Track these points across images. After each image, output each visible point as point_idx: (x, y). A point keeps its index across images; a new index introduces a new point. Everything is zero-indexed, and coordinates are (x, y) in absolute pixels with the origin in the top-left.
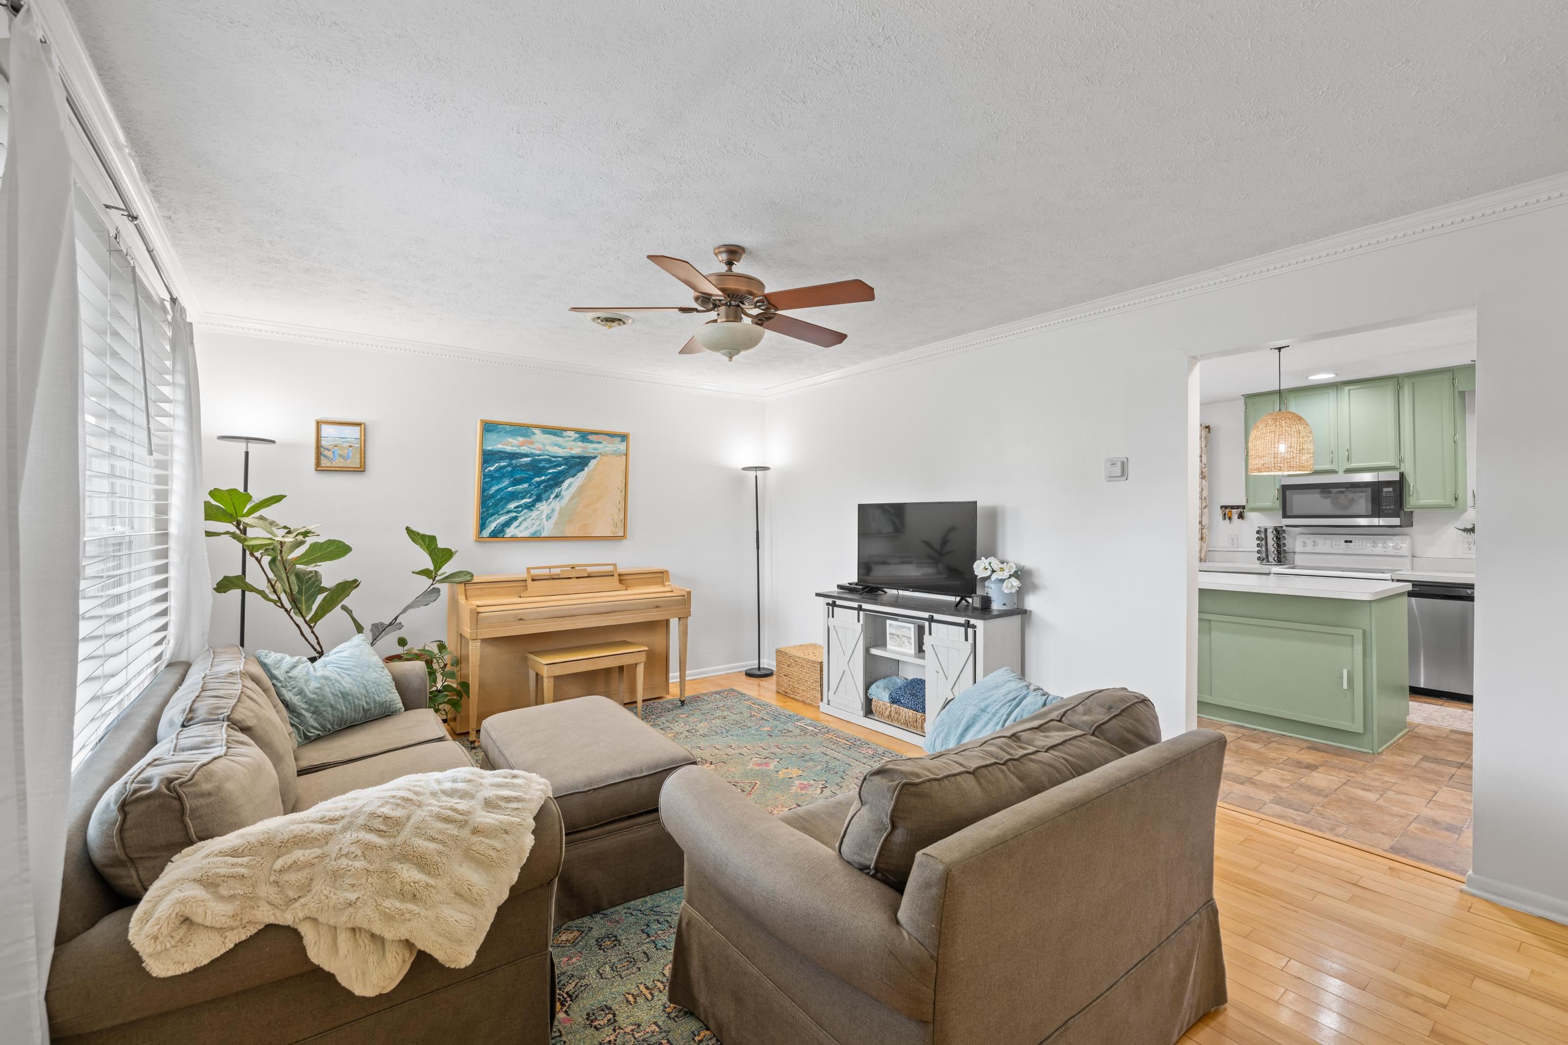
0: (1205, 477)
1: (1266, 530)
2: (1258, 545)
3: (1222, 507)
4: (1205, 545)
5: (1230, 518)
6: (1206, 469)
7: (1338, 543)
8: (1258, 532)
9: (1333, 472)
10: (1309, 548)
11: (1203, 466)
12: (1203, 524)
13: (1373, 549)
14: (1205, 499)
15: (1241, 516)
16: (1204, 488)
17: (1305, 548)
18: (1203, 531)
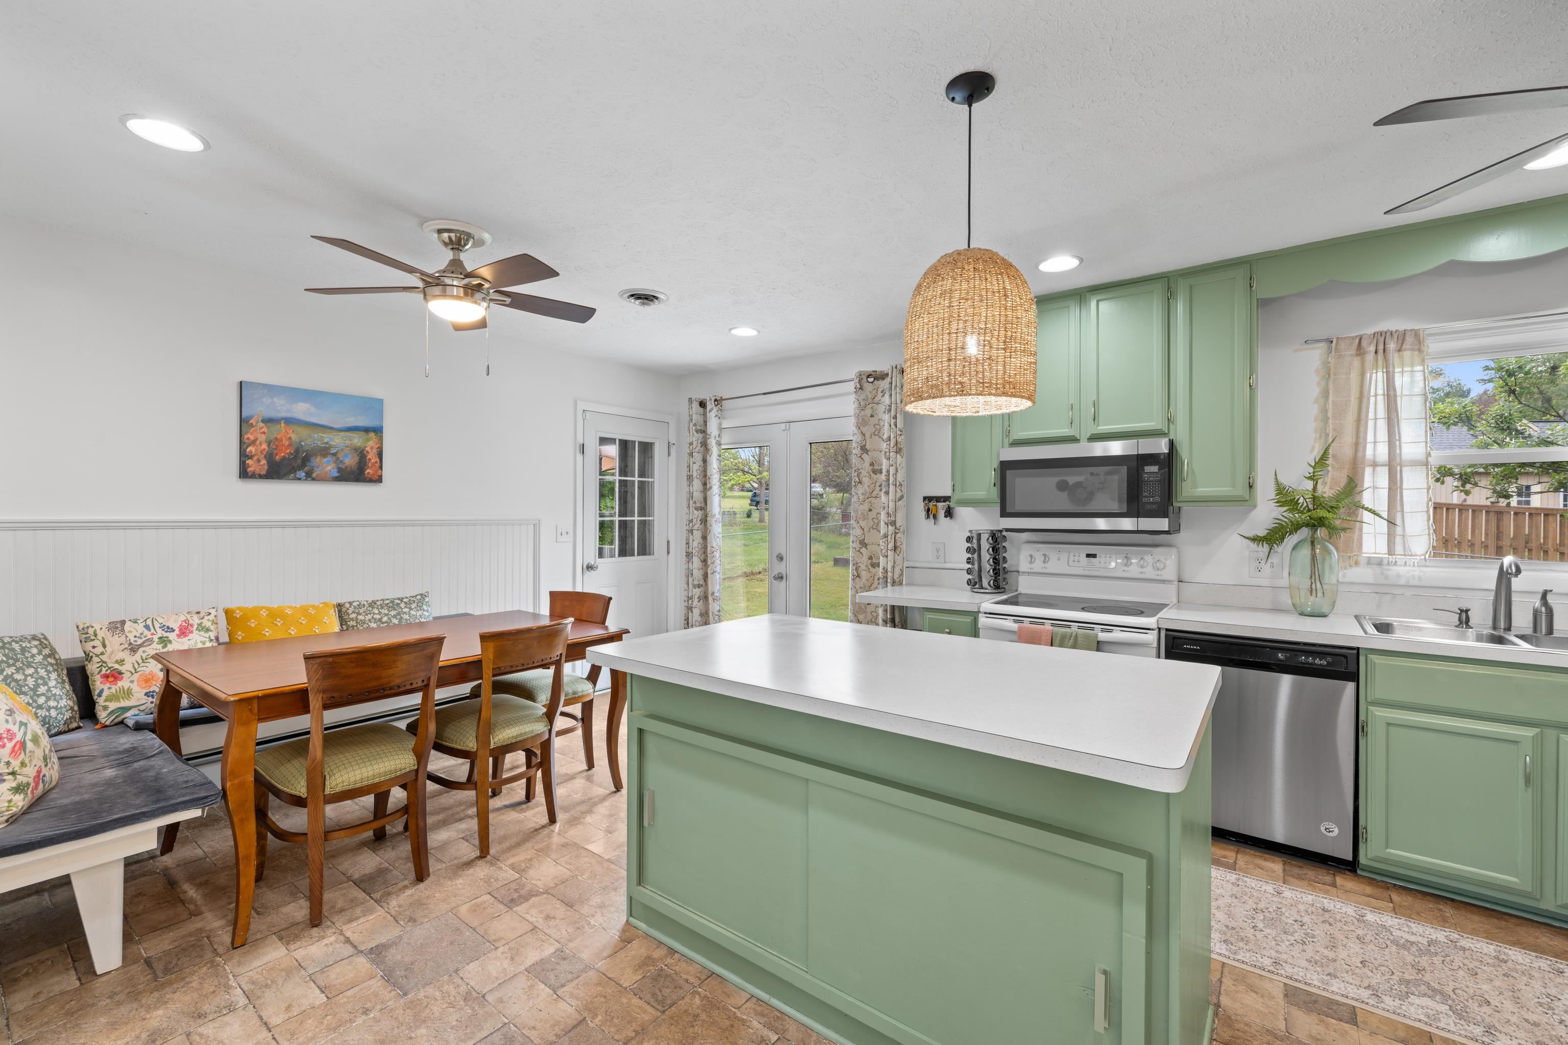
0: (900, 449)
1: (979, 535)
2: (969, 561)
3: (925, 498)
4: (899, 559)
5: (935, 517)
6: (902, 437)
7: (1077, 558)
8: (969, 540)
9: (1073, 440)
10: (1038, 566)
11: (899, 432)
12: (898, 526)
13: (1126, 568)
14: (901, 485)
15: (949, 513)
16: (899, 468)
17: (1032, 566)
18: (898, 536)
